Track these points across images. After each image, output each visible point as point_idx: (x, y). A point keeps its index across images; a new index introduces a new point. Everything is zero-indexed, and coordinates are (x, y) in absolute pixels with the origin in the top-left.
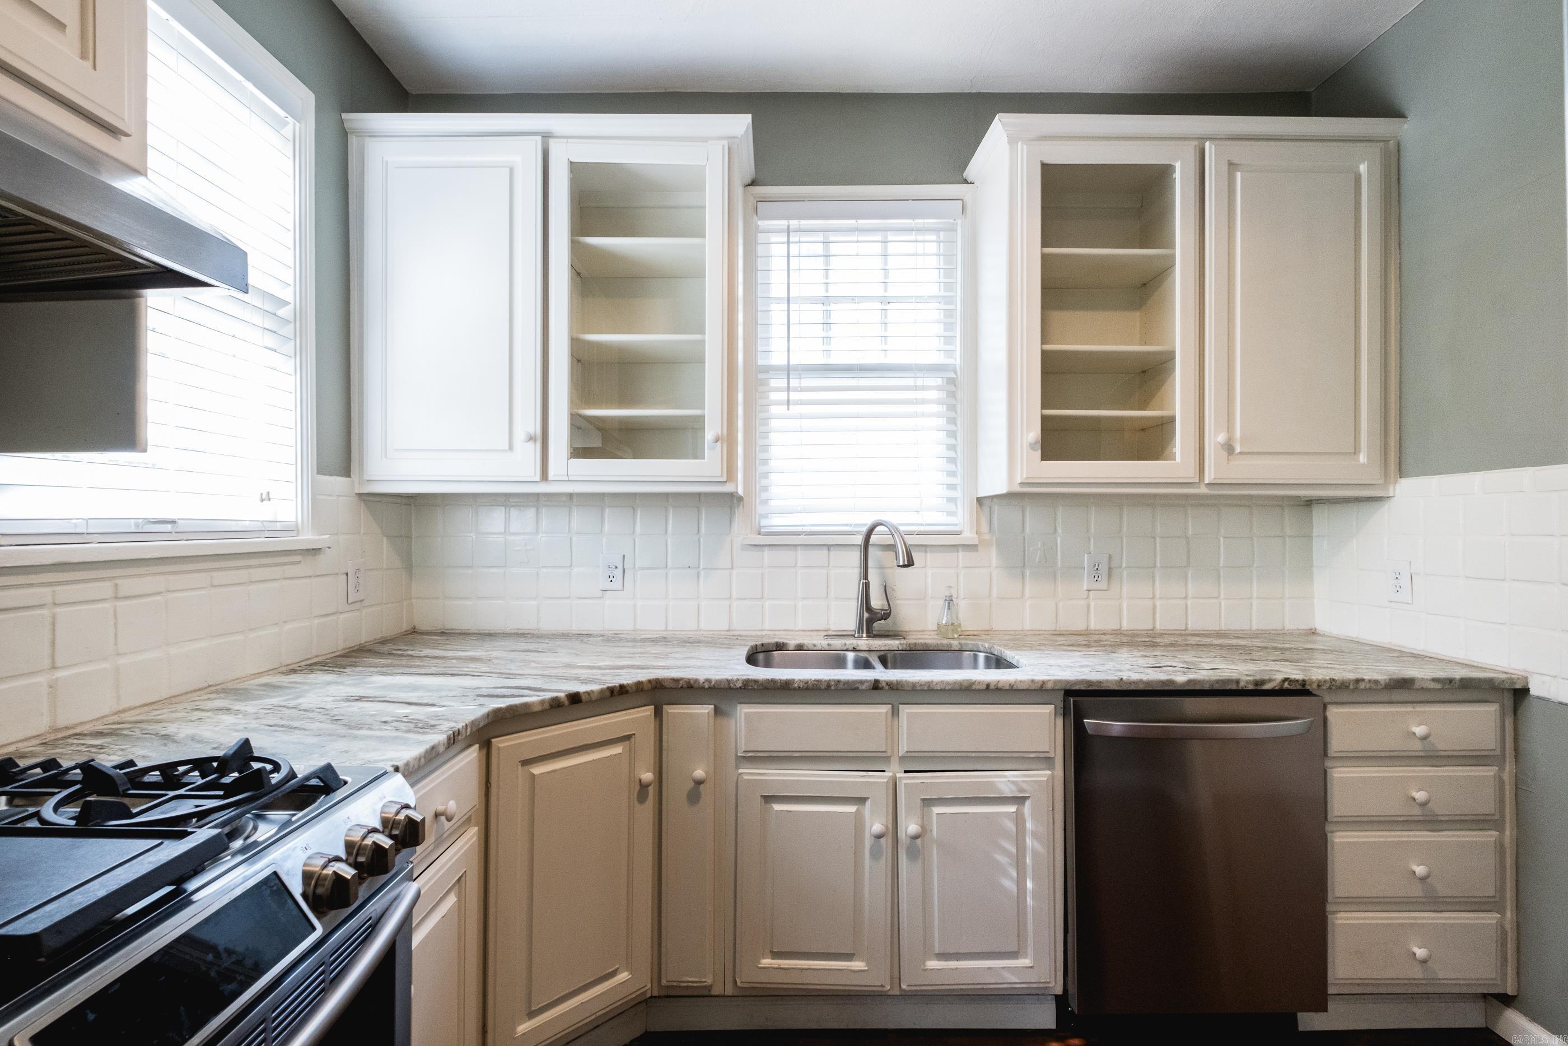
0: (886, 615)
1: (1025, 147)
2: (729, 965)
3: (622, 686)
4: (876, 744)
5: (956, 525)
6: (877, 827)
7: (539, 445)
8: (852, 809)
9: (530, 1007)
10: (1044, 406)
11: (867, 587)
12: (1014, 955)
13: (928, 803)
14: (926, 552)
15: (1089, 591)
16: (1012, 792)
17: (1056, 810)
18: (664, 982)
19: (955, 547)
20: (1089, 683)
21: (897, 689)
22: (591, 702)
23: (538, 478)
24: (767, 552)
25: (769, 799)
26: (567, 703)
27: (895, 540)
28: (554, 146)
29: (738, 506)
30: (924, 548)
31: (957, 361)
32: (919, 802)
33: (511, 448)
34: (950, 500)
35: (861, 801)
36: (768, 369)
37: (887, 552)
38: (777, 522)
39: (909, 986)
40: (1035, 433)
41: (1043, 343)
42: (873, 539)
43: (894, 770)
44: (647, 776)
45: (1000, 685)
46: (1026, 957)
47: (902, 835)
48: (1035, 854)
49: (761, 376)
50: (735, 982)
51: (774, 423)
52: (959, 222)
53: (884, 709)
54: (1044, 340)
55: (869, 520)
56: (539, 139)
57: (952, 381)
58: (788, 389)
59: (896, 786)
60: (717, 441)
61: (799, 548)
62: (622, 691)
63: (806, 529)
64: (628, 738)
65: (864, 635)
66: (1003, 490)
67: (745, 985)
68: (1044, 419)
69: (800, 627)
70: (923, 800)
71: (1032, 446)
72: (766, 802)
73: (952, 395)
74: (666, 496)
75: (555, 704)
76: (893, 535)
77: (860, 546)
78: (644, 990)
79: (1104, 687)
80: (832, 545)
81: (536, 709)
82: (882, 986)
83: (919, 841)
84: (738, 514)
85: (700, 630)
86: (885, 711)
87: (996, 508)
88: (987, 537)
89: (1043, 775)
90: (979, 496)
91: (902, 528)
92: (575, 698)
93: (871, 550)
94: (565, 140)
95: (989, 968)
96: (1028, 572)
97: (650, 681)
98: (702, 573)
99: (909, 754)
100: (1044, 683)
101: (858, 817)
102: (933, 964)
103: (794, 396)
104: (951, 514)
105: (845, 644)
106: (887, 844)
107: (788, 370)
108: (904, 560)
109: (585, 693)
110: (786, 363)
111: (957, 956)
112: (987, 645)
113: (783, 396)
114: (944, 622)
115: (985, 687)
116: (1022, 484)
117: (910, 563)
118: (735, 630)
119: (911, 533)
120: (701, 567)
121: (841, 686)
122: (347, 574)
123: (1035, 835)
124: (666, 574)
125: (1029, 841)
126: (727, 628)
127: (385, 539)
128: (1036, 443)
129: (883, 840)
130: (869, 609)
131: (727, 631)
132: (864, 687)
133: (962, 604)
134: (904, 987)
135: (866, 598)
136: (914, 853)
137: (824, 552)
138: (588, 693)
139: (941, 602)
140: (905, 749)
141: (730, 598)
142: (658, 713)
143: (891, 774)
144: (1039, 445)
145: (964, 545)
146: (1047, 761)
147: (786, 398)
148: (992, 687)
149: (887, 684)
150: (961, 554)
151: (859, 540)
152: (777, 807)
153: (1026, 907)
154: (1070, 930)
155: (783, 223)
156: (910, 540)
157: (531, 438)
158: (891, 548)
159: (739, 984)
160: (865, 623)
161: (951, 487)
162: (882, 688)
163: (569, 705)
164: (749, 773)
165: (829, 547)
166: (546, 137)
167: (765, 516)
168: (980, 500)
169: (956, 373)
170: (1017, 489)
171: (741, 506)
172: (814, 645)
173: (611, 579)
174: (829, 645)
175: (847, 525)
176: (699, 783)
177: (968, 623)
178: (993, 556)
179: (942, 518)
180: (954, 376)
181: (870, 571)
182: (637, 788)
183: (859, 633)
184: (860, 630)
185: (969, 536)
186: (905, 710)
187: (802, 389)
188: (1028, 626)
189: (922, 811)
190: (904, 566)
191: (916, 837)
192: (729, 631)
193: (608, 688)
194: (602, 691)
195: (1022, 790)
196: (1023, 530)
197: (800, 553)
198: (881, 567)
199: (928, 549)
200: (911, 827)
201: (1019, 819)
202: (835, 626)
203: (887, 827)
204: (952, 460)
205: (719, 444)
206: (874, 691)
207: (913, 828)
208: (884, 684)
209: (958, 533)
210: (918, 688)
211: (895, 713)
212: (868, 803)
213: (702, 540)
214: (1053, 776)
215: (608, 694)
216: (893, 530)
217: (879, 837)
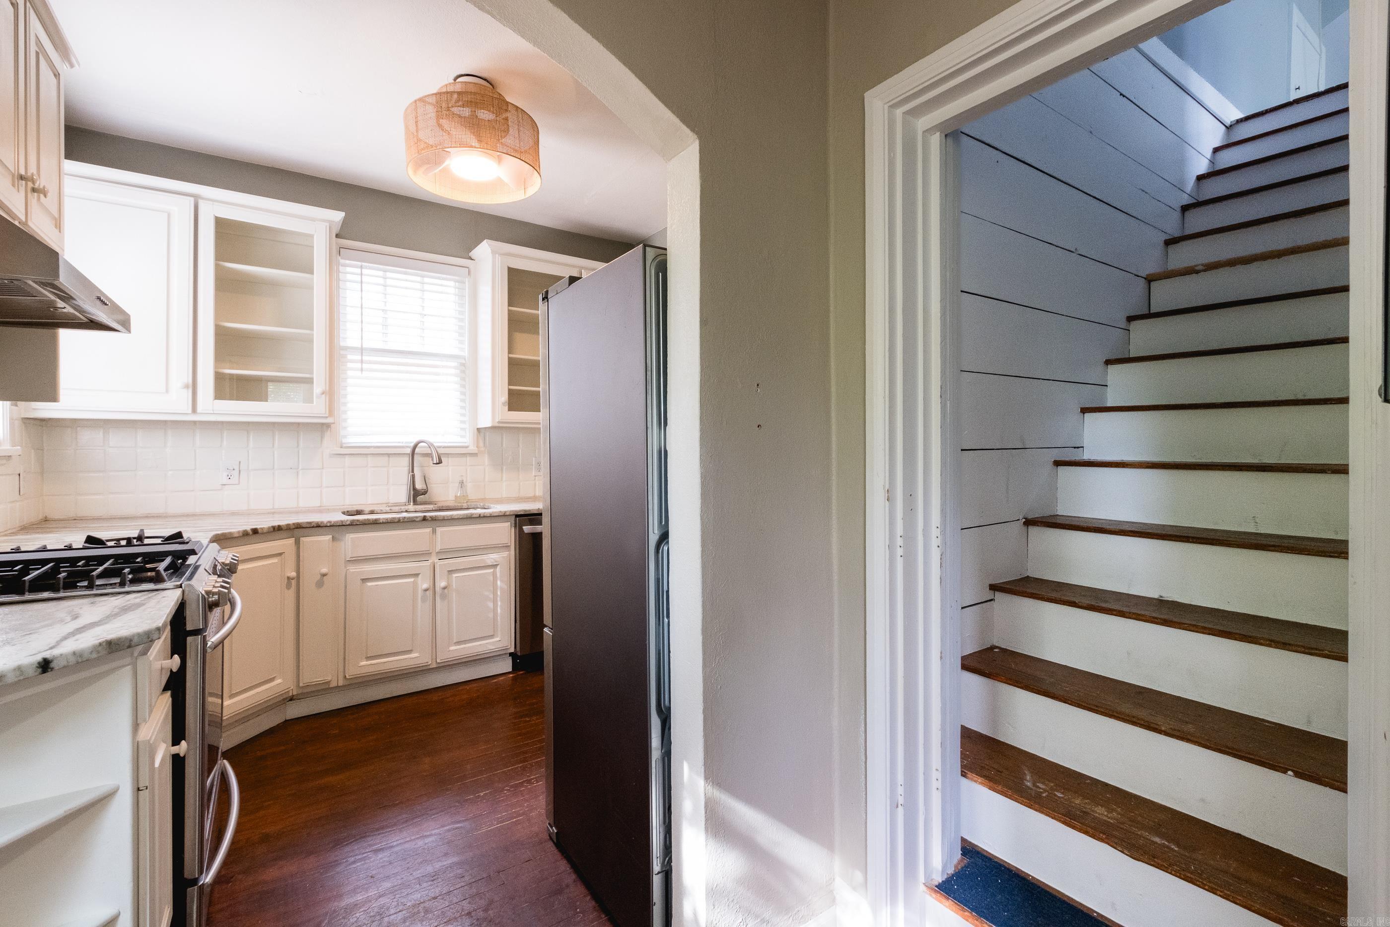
0: (425, 493)
1: (499, 257)
2: (341, 669)
3: (279, 526)
4: (424, 548)
5: (466, 443)
6: (425, 586)
7: (190, 391)
8: (412, 580)
9: (230, 691)
10: (509, 384)
11: (413, 476)
12: (492, 636)
13: (450, 572)
14: (448, 457)
15: (535, 476)
16: (492, 562)
17: (511, 569)
18: (301, 685)
19: (464, 455)
20: (525, 511)
21: (435, 520)
22: (263, 533)
23: (190, 411)
24: (347, 459)
25: (364, 580)
26: (251, 533)
27: (431, 451)
28: (202, 205)
29: (327, 431)
30: (447, 455)
31: (466, 354)
32: (446, 573)
33: (167, 391)
34: (462, 429)
35: (417, 575)
36: (346, 348)
37: (425, 458)
38: (352, 440)
39: (441, 660)
40: (505, 397)
41: (509, 353)
42: (417, 450)
43: (434, 559)
44: (294, 574)
45: (485, 515)
46: (497, 637)
47: (438, 589)
48: (502, 589)
49: (342, 352)
50: (346, 676)
51: (350, 381)
52: (467, 279)
53: (429, 530)
54: (510, 352)
55: (414, 441)
56: (192, 199)
57: (463, 365)
58: (362, 362)
59: (434, 568)
60: (323, 393)
61: (369, 456)
62: (279, 529)
63: (373, 445)
64: (280, 554)
65: (412, 504)
66: (489, 425)
67: (351, 677)
68: (509, 390)
69: (370, 502)
70: (449, 571)
71: (504, 404)
72: (363, 582)
73: (463, 372)
74: (274, 424)
75: (245, 534)
76: (430, 448)
77: (409, 454)
78: (289, 689)
79: (532, 512)
80: (391, 454)
81: (236, 535)
82: (427, 662)
83: (446, 591)
84: (327, 434)
85: (300, 508)
86: (429, 531)
87: (487, 434)
88: (483, 449)
89: (505, 554)
90: (478, 427)
91: (435, 445)
92: (255, 531)
93: (415, 456)
94: (212, 203)
95: (480, 645)
96: (504, 467)
97: (294, 524)
98: (301, 472)
99: (441, 551)
100: (505, 512)
101: (415, 584)
102: (453, 648)
103: (365, 366)
104: (462, 436)
105: (401, 509)
106: (430, 595)
107: (362, 350)
108: (436, 461)
109: (260, 528)
110: (360, 347)
111: (465, 642)
112: (482, 504)
113: (359, 365)
114: (459, 495)
115: (478, 516)
116: (499, 422)
117: (440, 462)
118: (325, 506)
119: (440, 447)
120: (300, 468)
121: (406, 520)
122: (19, 475)
123: (501, 581)
124: (273, 473)
125: (499, 583)
126: (319, 505)
127: (33, 451)
128: (506, 402)
129: (428, 592)
130: (414, 489)
131: (319, 507)
132: (418, 520)
133: (469, 486)
134: (438, 661)
135: (413, 483)
136: (444, 597)
137: (386, 458)
138: (262, 529)
139: (457, 485)
140: (439, 549)
141: (321, 487)
142: (297, 543)
143: (432, 561)
144: (507, 404)
145: (469, 454)
146: (507, 547)
147: (361, 367)
148: (482, 516)
149: (430, 517)
150: (468, 458)
151: (409, 451)
152: (369, 584)
153: (497, 613)
154: (517, 621)
155: (359, 263)
156: (441, 451)
157: (187, 387)
158: (429, 455)
159: (347, 677)
160: (412, 497)
161: (463, 422)
162: (427, 520)
163: (252, 534)
164: (353, 569)
165: (389, 455)
166: (196, 198)
167: (345, 437)
168: (478, 430)
169: (465, 359)
170: (497, 425)
171: (329, 431)
172: (381, 510)
173: (229, 477)
174: (390, 509)
175: (399, 442)
176: (324, 575)
177: (473, 494)
178: (486, 459)
179: (459, 439)
180: (464, 362)
181: (415, 468)
182: (286, 581)
183: (408, 502)
184: (409, 501)
185: (473, 448)
186: (439, 530)
187: (370, 362)
188: (504, 496)
189: (448, 578)
190: (437, 464)
191: (444, 588)
192: (320, 506)
193: (272, 526)
194: (269, 528)
195: (496, 562)
196: (502, 446)
197: (370, 458)
198: (422, 466)
199: (450, 456)
200: (441, 583)
201: (494, 574)
202: (392, 500)
203: (430, 586)
204: (463, 408)
205: (324, 395)
206: (424, 521)
207: (443, 584)
208: (429, 518)
209: (467, 447)
210: (446, 518)
211: (434, 532)
212: (420, 576)
213: (300, 451)
214: (510, 555)
215: (272, 529)
216: (430, 445)
217: (426, 590)
